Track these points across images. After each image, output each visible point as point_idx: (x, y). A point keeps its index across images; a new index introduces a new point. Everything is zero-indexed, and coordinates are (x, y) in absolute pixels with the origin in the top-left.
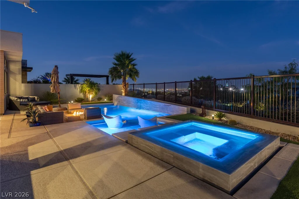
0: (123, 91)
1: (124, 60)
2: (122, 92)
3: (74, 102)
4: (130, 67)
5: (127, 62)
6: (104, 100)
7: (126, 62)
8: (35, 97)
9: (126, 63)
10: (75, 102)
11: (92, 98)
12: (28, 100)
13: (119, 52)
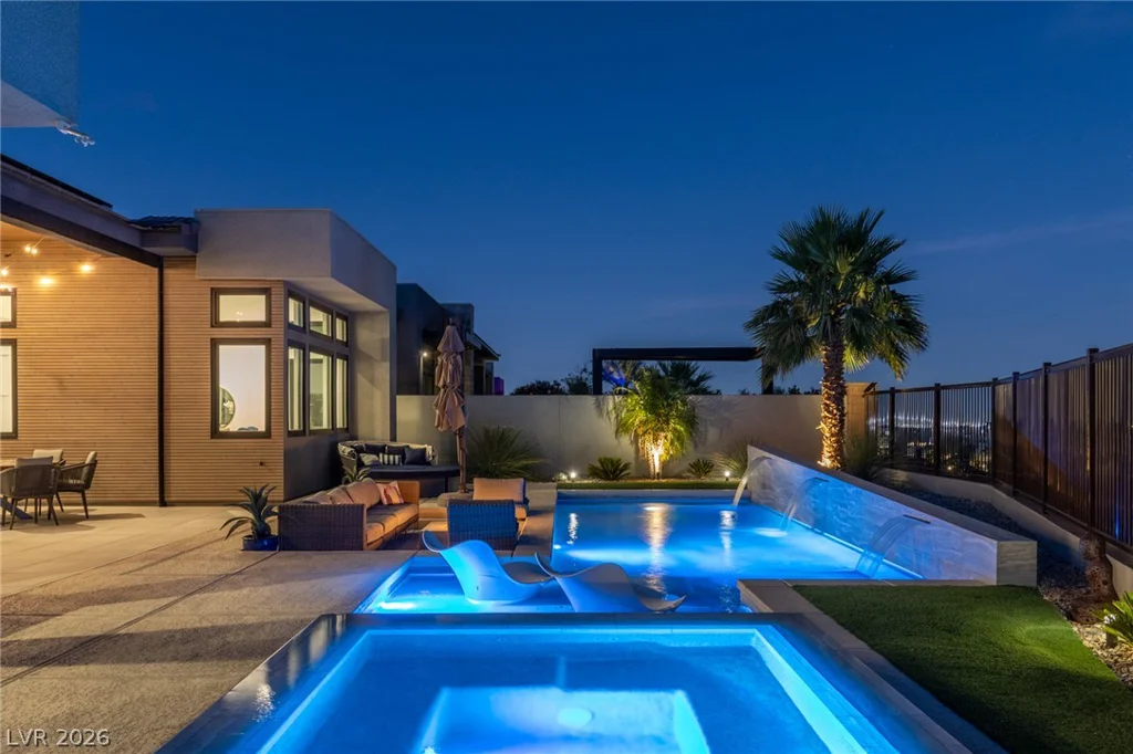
0: (826, 428)
1: (827, 257)
2: (820, 435)
3: (582, 476)
4: (861, 295)
5: (843, 267)
6: (723, 477)
7: (835, 267)
8: (425, 449)
9: (836, 274)
10: (588, 477)
11: (664, 465)
12: (403, 458)
13: (803, 218)
